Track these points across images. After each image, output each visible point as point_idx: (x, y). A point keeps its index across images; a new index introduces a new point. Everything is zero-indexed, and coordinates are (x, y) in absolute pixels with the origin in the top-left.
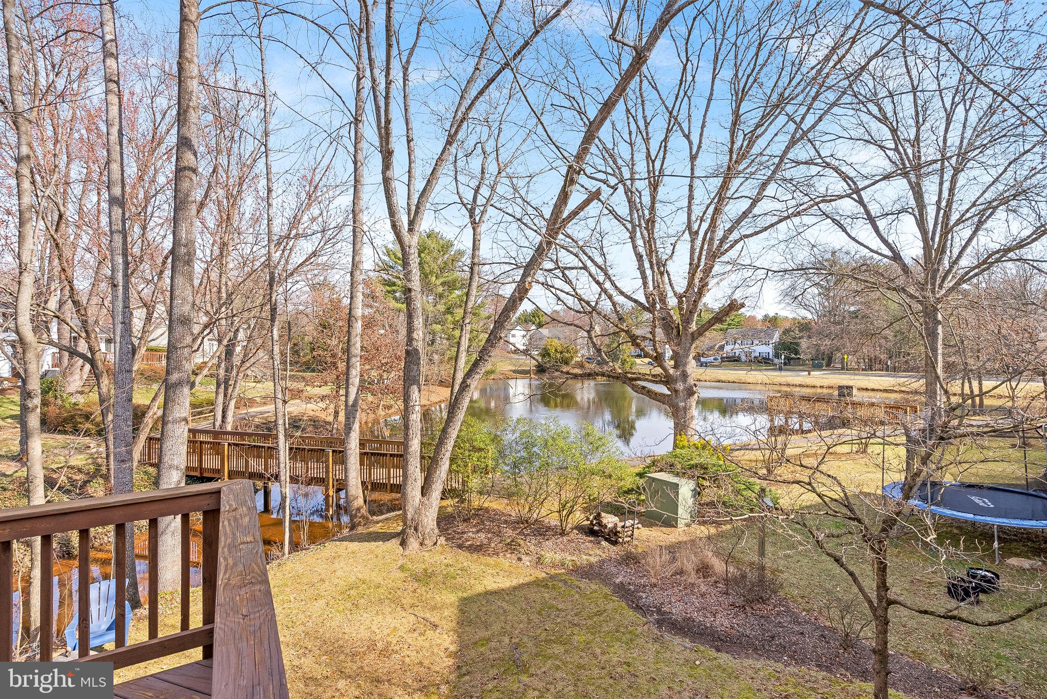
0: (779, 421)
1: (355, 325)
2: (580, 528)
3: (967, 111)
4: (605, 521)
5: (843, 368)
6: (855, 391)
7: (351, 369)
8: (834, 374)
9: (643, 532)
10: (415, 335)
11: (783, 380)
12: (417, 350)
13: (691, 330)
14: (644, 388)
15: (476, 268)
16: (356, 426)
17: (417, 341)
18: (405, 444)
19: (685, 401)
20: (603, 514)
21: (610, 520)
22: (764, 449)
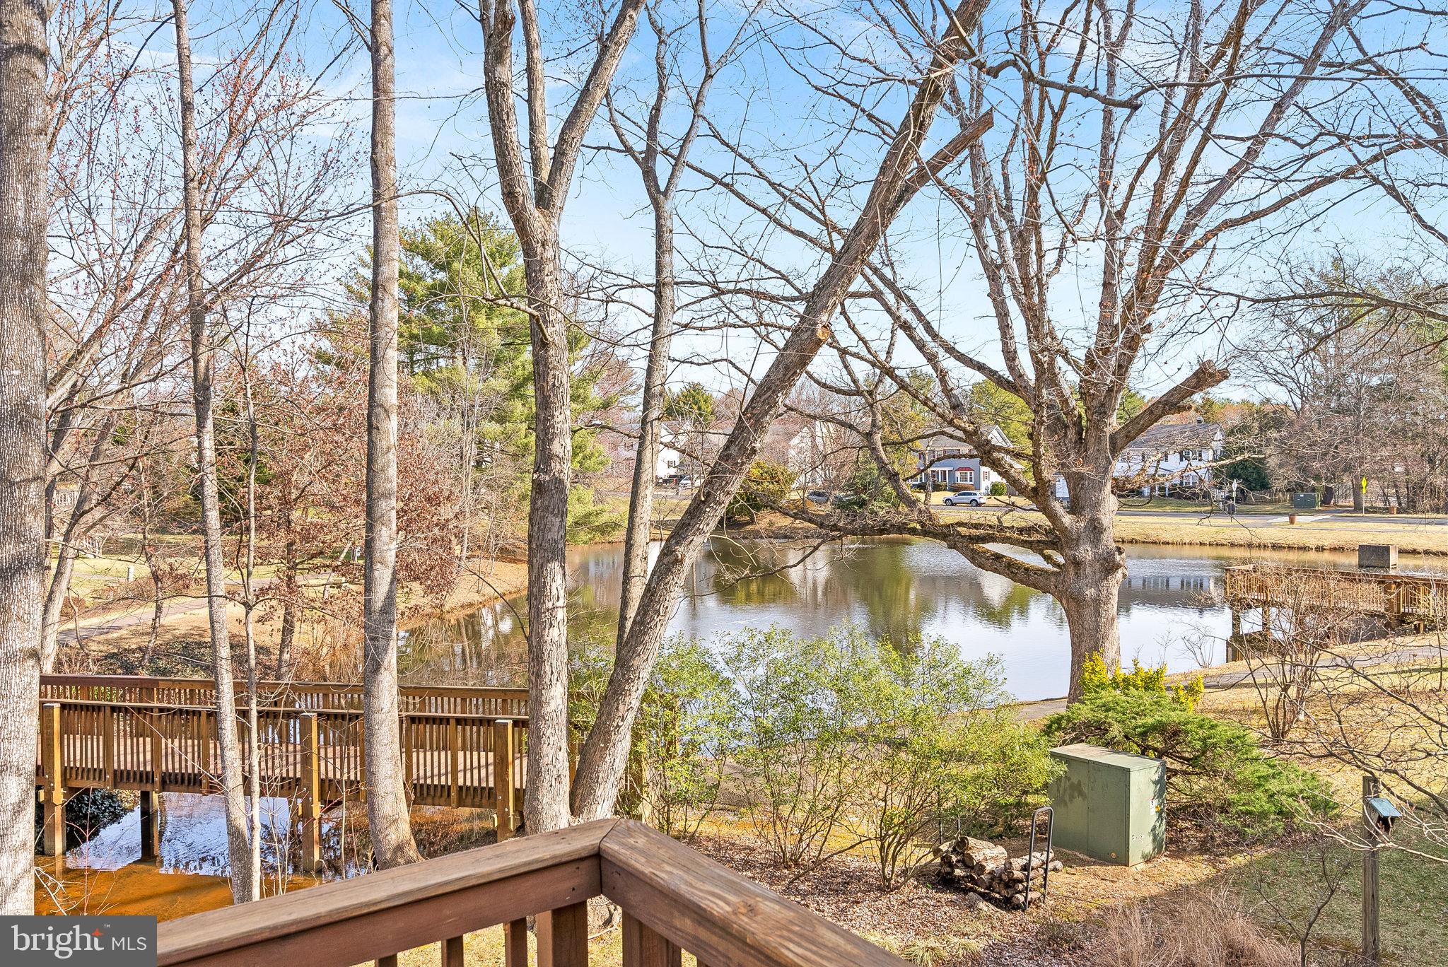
0: (1252, 623)
1: (384, 425)
2: (922, 875)
4: (977, 857)
5: (1357, 507)
6: (1394, 557)
7: (378, 526)
8: (1342, 519)
9: (1063, 880)
10: (556, 448)
11: (1241, 535)
12: (561, 482)
13: (1108, 431)
14: (998, 557)
15: (667, 292)
16: (391, 658)
17: (561, 460)
18: (531, 696)
19: (1096, 585)
20: (972, 841)
21: (989, 855)
22: (1265, 685)
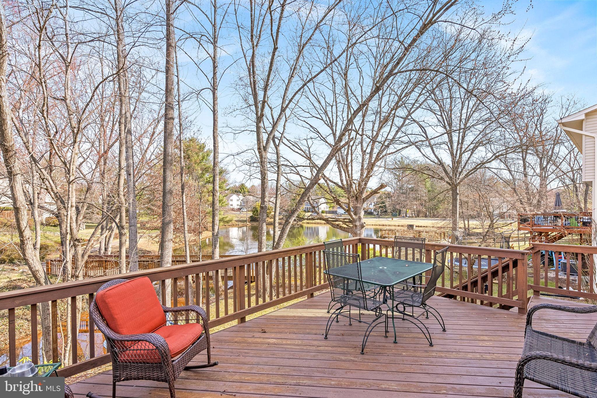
3: (469, 102)
5: (406, 216)
6: (415, 227)
8: (403, 219)
11: (378, 223)
13: (363, 197)
